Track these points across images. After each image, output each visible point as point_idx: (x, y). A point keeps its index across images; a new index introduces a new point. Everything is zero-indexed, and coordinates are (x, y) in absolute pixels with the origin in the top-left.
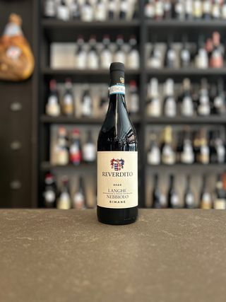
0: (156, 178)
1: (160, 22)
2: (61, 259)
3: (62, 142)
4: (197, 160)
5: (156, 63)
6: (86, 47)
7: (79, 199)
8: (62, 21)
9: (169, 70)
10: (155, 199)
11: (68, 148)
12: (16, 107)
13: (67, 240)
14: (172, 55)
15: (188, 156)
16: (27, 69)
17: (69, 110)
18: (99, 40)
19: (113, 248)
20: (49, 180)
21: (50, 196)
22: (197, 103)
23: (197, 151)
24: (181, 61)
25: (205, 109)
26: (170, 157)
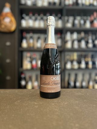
0: (69, 75)
1: (71, 7)
2: (57, 113)
3: (29, 59)
4: (87, 67)
5: (69, 25)
6: (39, 18)
7: (36, 84)
8: (28, 6)
9: (75, 28)
10: (69, 84)
11: (31, 62)
12: (8, 44)
13: (53, 104)
14: (77, 22)
15: (83, 65)
16: (13, 27)
17: (31, 45)
18: (45, 15)
19: (77, 108)
20: (23, 76)
21: (23, 83)
22: (87, 43)
23: (87, 63)
24: (80, 24)
25: (90, 45)
26: (76, 66)
